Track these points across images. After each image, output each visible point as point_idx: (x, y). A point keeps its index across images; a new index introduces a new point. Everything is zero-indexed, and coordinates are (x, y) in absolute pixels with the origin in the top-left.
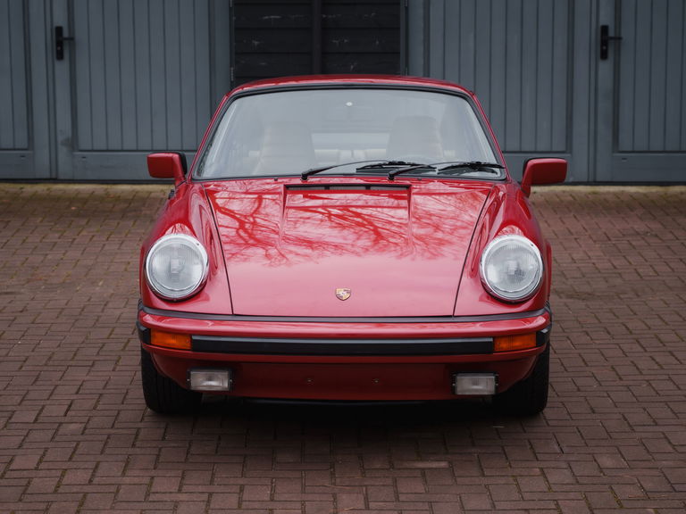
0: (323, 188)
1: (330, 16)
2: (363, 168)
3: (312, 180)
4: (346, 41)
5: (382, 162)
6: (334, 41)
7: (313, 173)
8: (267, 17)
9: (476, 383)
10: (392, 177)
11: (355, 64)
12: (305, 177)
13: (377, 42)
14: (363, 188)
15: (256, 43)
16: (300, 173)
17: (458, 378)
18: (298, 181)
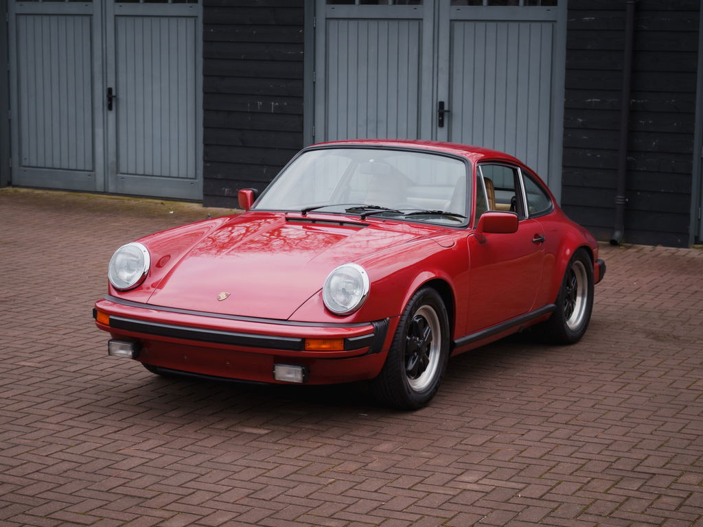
0: (311, 222)
1: (638, 101)
2: (350, 209)
3: (309, 215)
4: (650, 122)
5: (363, 206)
6: (641, 122)
7: (309, 210)
8: (589, 100)
9: (289, 373)
10: (363, 217)
11: (657, 141)
12: (304, 212)
13: (675, 124)
14: (338, 224)
15: (581, 120)
16: (300, 210)
17: (276, 367)
18: (299, 215)
